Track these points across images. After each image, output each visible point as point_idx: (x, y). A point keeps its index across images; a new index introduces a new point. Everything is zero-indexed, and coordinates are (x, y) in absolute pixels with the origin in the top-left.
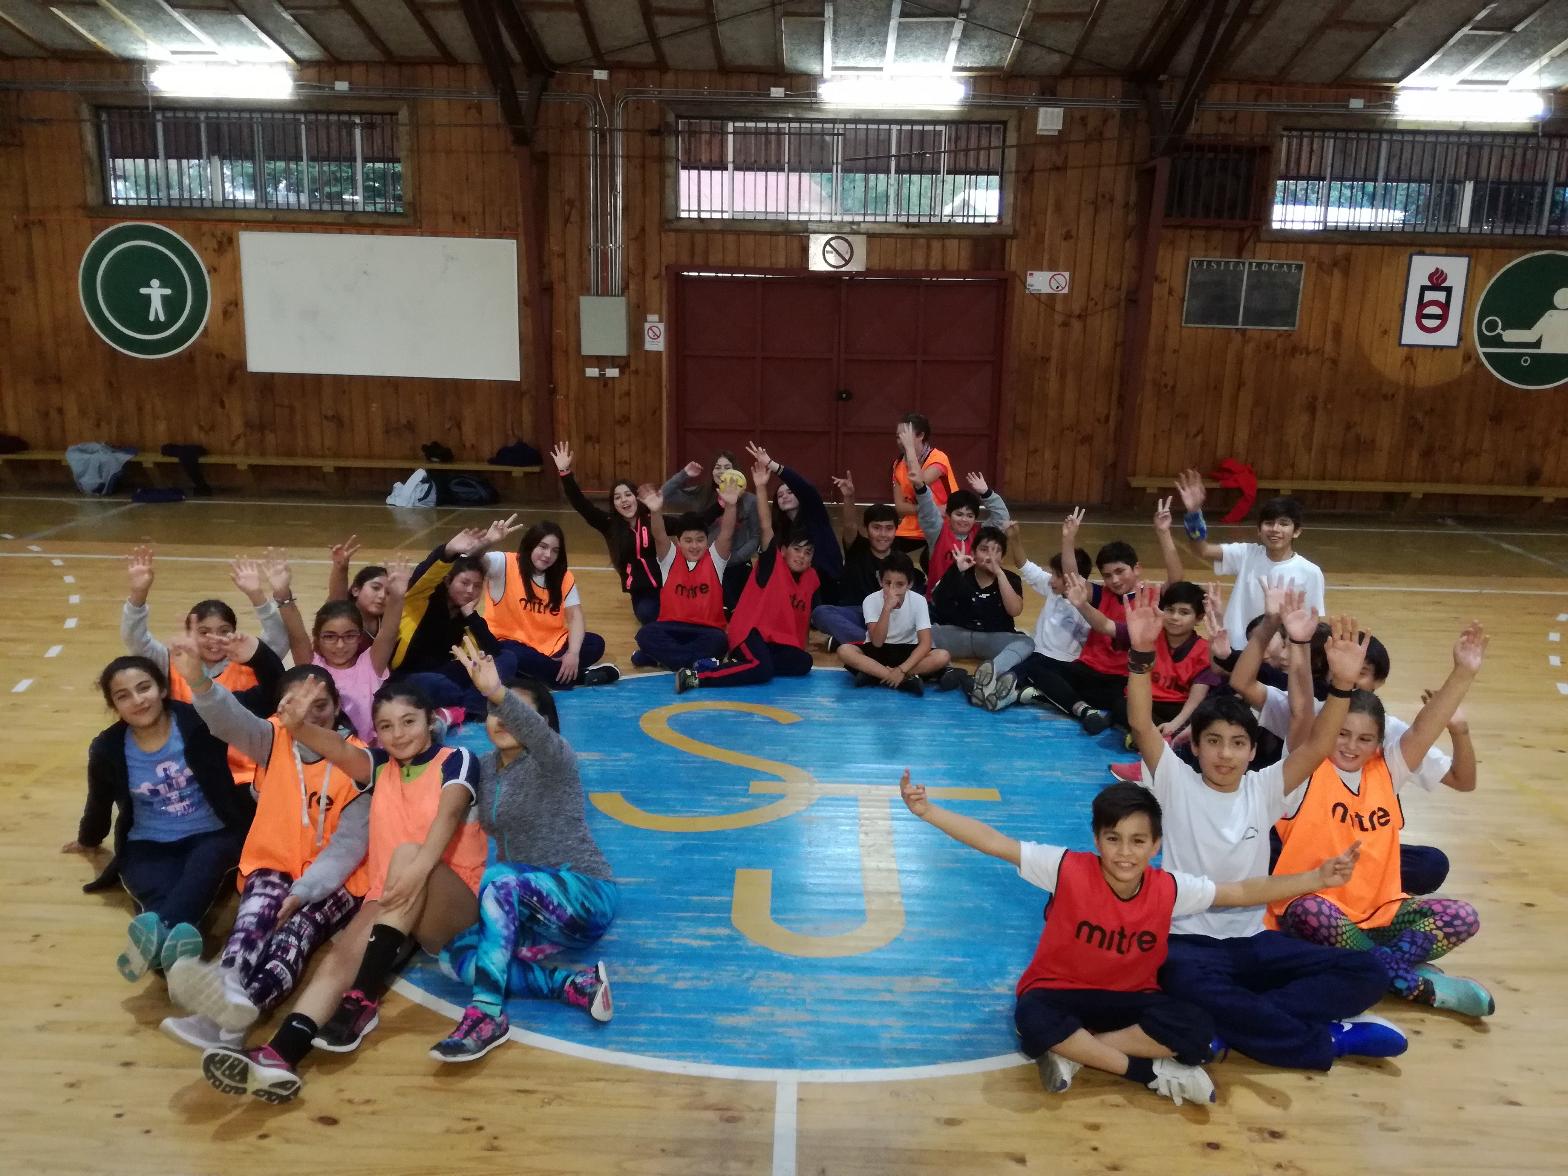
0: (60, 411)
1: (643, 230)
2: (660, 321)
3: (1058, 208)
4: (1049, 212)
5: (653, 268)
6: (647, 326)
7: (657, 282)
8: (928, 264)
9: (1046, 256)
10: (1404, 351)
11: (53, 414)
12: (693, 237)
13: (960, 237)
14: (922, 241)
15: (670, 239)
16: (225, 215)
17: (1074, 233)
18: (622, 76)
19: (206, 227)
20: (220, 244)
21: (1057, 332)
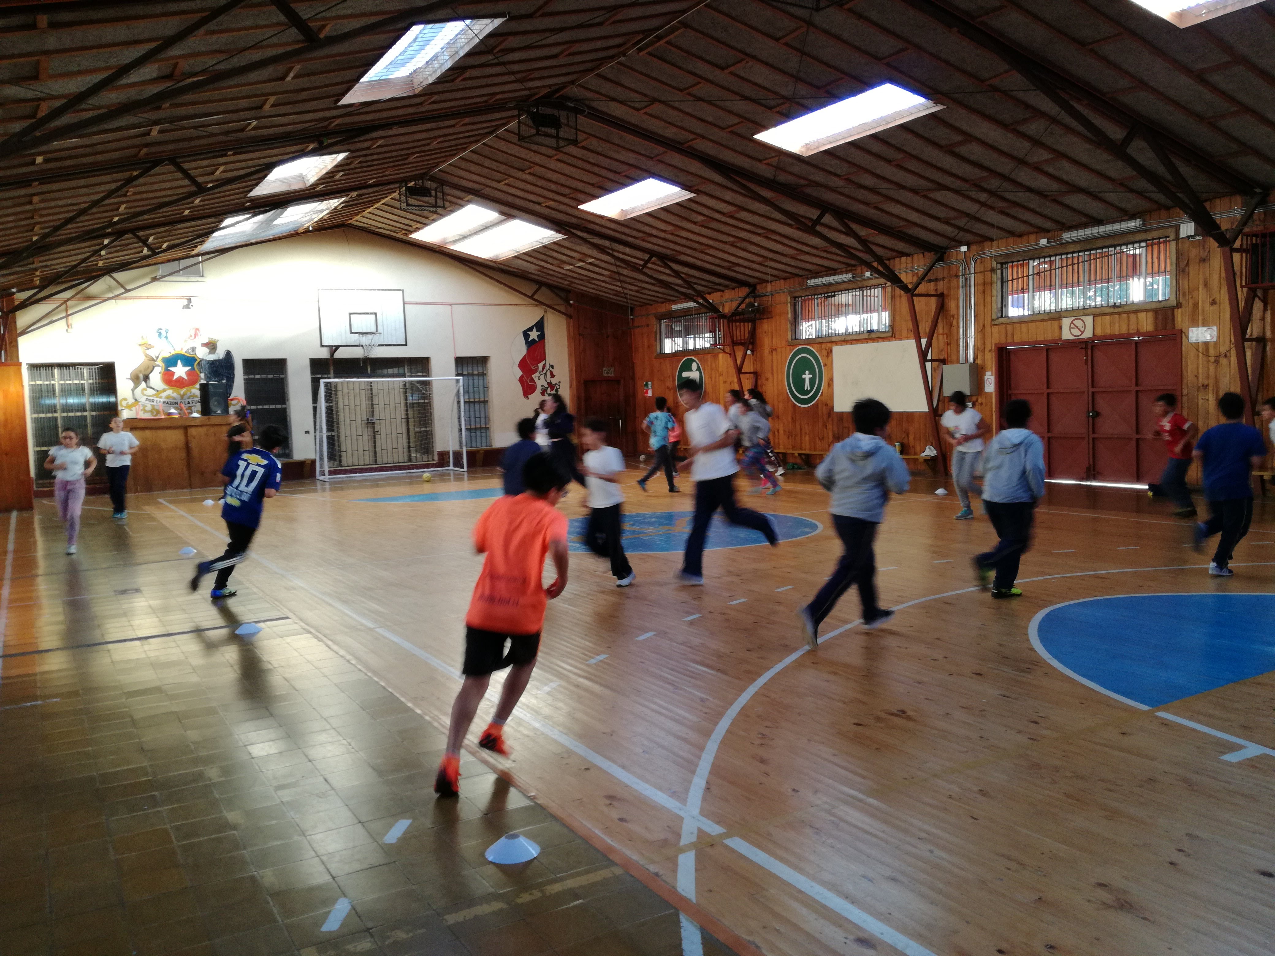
0: (778, 431)
1: (984, 326)
2: (992, 375)
3: (1206, 285)
4: (1200, 289)
5: (988, 347)
6: (986, 378)
7: (990, 354)
8: (1128, 330)
9: (1200, 318)
11: (776, 433)
12: (1006, 327)
13: (1146, 311)
14: (1125, 316)
15: (996, 329)
16: (829, 340)
17: (1218, 300)
18: (974, 247)
19: (824, 345)
20: (828, 353)
21: (1212, 368)
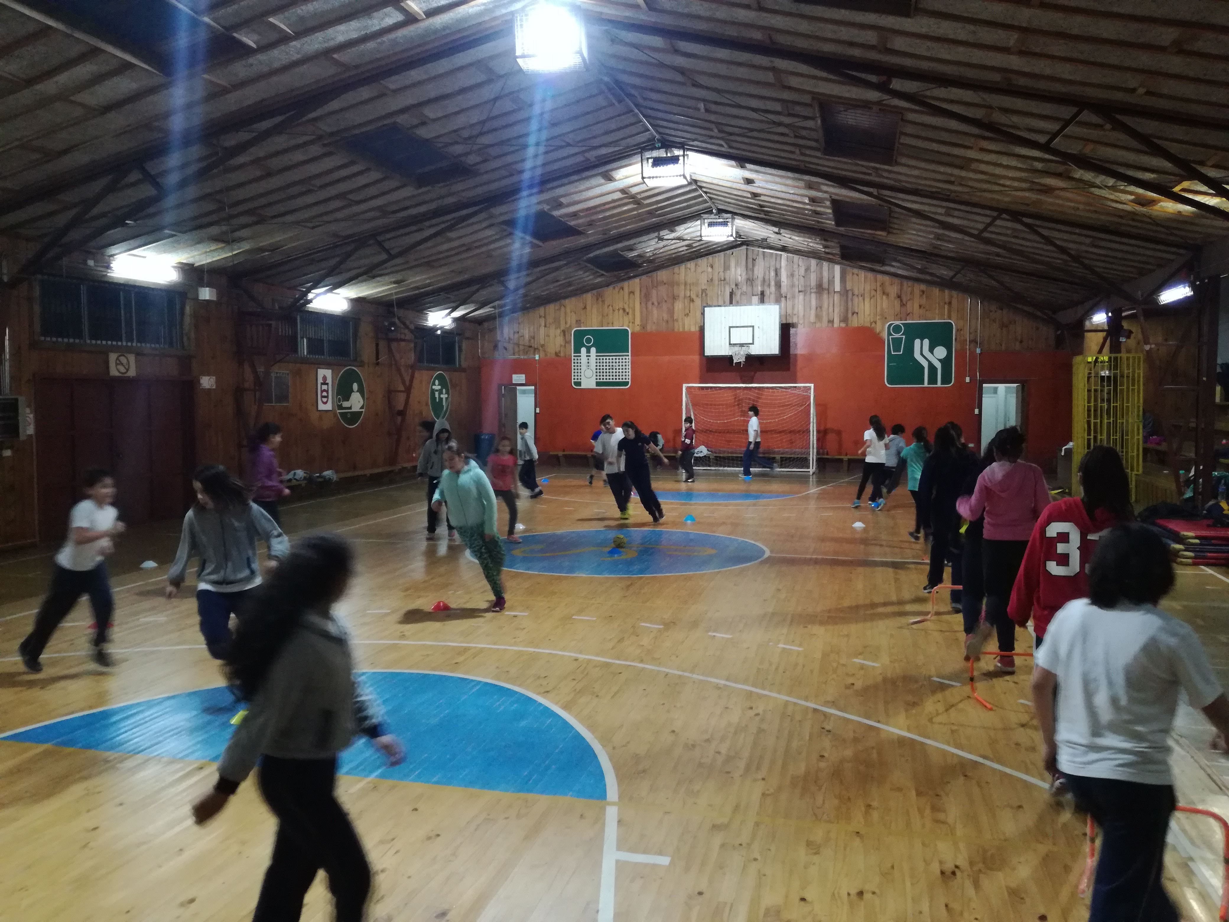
2: (31, 413)
6: (23, 416)
8: (161, 372)
9: (207, 367)
10: (318, 414)
14: (158, 358)
17: (215, 355)
21: (213, 410)
